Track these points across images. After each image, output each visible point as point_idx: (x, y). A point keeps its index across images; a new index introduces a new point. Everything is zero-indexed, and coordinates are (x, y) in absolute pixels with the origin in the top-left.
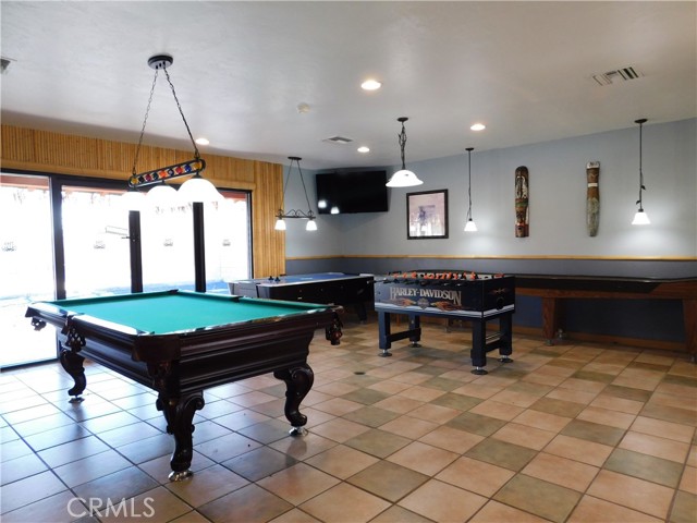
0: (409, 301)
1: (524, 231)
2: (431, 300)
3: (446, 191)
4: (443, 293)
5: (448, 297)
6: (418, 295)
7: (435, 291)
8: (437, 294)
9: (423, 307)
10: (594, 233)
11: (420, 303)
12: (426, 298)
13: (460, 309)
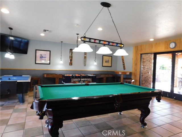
0: (78, 82)
1: (71, 64)
2: (84, 81)
3: (50, 51)
4: (87, 79)
5: (88, 80)
6: (80, 80)
7: (85, 79)
8: (86, 79)
9: (82, 83)
10: (85, 65)
11: (81, 82)
12: (83, 81)
13: (91, 82)
